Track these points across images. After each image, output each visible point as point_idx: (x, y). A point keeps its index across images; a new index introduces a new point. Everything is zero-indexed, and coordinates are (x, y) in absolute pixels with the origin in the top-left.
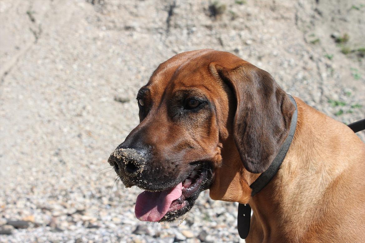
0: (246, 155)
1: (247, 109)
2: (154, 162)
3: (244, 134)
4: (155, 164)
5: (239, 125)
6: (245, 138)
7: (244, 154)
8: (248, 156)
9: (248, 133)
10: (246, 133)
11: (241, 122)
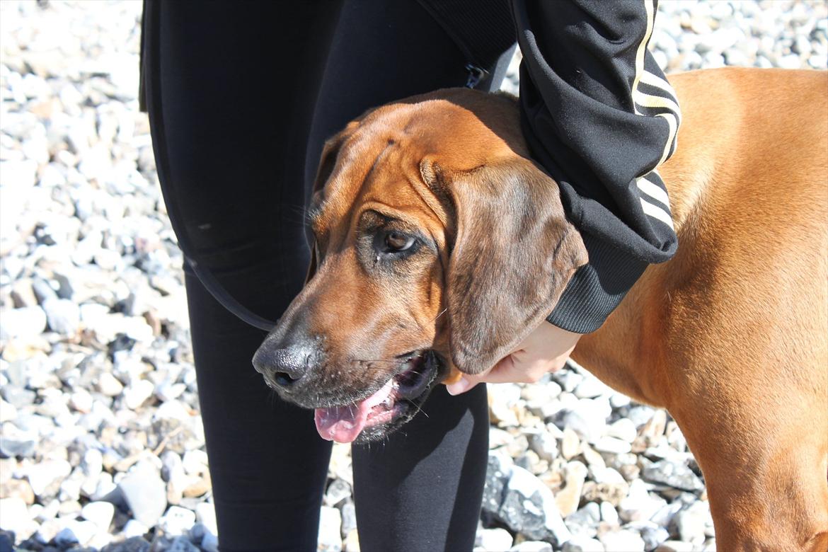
0: (459, 335)
1: (478, 250)
2: (326, 365)
3: (465, 295)
4: (328, 369)
5: (460, 277)
6: (465, 303)
7: (457, 333)
8: (463, 338)
9: (471, 296)
10: (469, 294)
11: (464, 272)
